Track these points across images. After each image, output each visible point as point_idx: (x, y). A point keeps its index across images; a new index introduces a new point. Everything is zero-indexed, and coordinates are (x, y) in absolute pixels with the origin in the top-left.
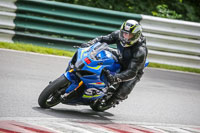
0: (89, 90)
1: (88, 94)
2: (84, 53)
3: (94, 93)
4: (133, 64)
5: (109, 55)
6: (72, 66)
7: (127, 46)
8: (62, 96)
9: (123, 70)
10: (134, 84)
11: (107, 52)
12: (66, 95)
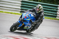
0: (26, 26)
1: (25, 27)
2: (24, 15)
3: (27, 27)
4: (39, 18)
5: (32, 15)
6: (21, 19)
7: (38, 12)
8: (17, 28)
9: (36, 20)
10: (40, 24)
11: (31, 14)
12: (19, 27)
